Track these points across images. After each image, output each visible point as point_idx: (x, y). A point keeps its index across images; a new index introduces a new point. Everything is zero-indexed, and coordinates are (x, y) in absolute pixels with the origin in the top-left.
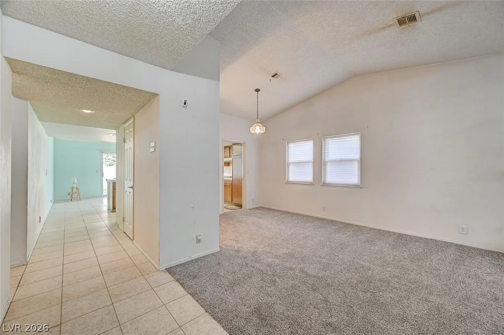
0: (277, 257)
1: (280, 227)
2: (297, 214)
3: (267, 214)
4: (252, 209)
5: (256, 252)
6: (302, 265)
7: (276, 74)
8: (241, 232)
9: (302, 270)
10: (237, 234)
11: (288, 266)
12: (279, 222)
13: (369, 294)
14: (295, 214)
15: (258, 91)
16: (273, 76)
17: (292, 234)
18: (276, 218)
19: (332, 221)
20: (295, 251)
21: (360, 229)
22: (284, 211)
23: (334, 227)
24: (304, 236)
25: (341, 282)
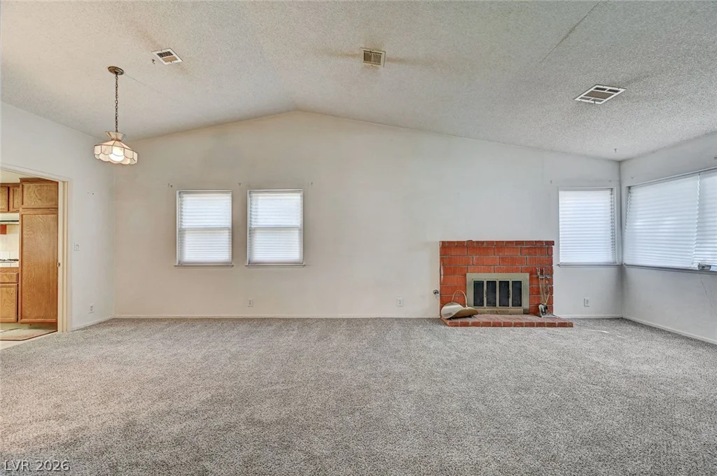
0: (189, 415)
1: (175, 352)
2: (201, 319)
3: (135, 330)
4: (91, 327)
5: (131, 425)
6: (248, 411)
7: (169, 54)
8: (71, 388)
9: (251, 422)
10: (55, 399)
11: (222, 423)
12: (169, 342)
13: (357, 414)
14: (197, 319)
15: (116, 73)
16: (161, 55)
17: (205, 358)
18: (158, 336)
19: (263, 319)
20: (224, 388)
21: (304, 323)
22: (172, 319)
23: (270, 328)
24: (229, 355)
25: (318, 413)
